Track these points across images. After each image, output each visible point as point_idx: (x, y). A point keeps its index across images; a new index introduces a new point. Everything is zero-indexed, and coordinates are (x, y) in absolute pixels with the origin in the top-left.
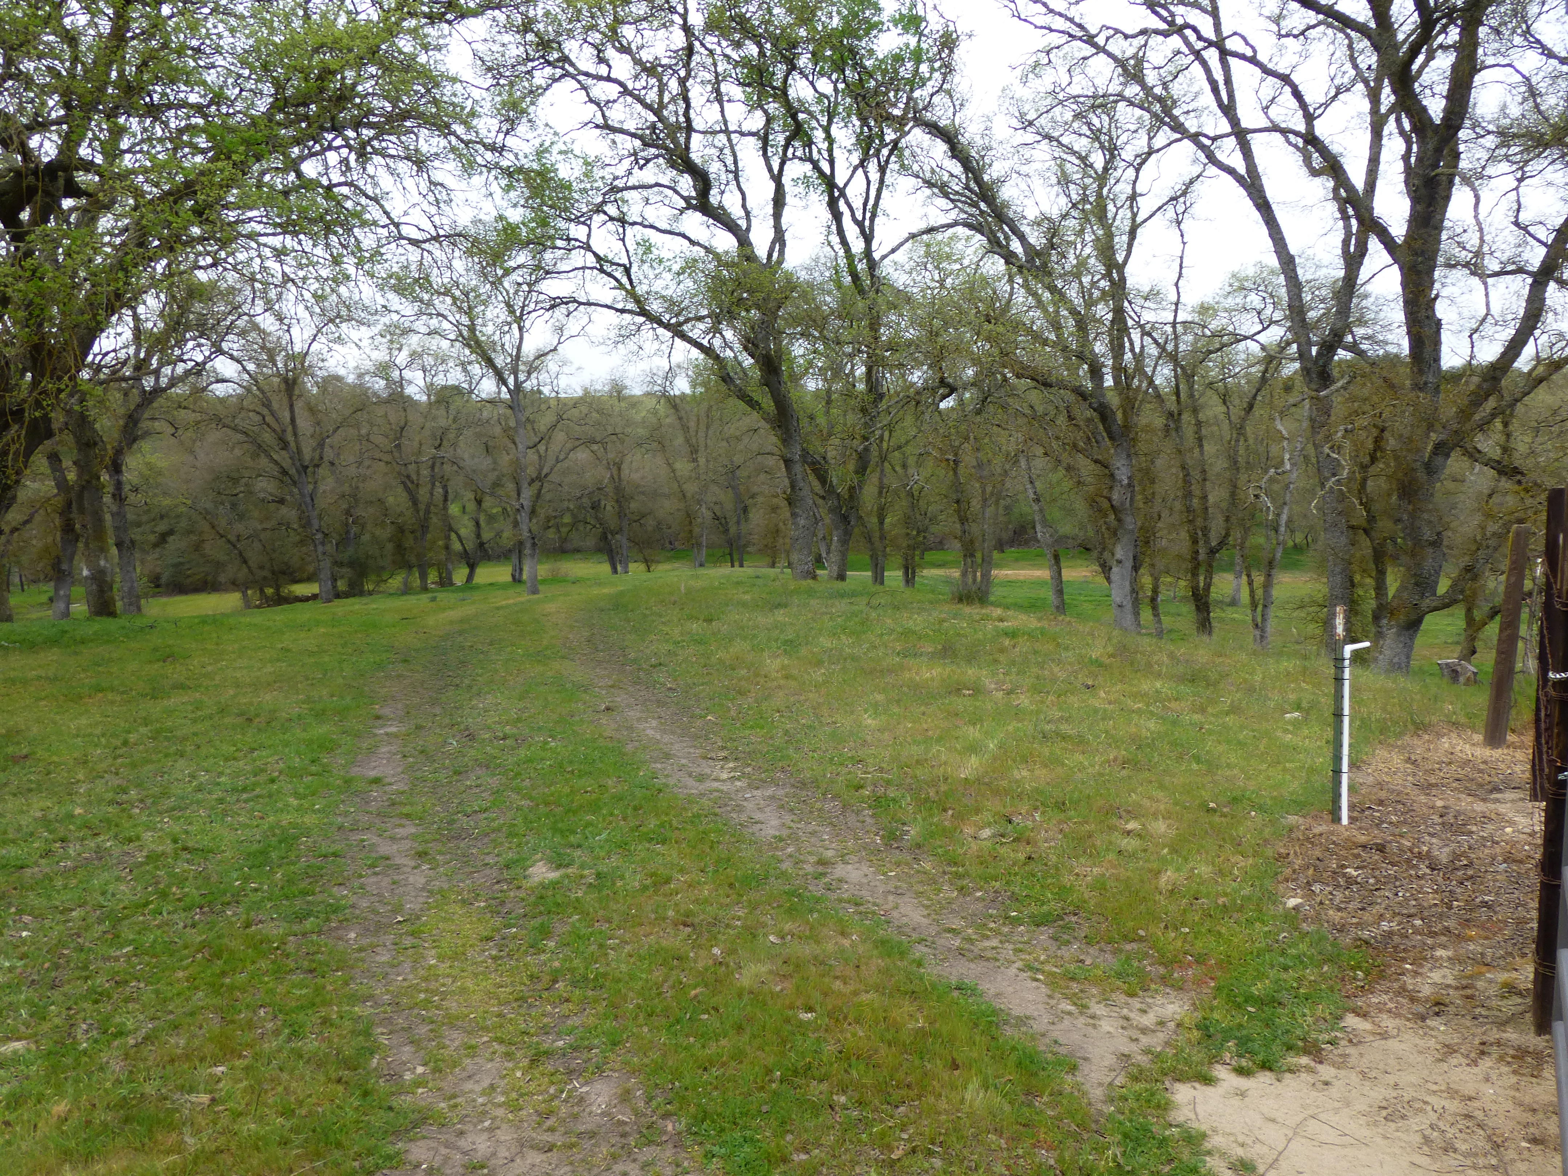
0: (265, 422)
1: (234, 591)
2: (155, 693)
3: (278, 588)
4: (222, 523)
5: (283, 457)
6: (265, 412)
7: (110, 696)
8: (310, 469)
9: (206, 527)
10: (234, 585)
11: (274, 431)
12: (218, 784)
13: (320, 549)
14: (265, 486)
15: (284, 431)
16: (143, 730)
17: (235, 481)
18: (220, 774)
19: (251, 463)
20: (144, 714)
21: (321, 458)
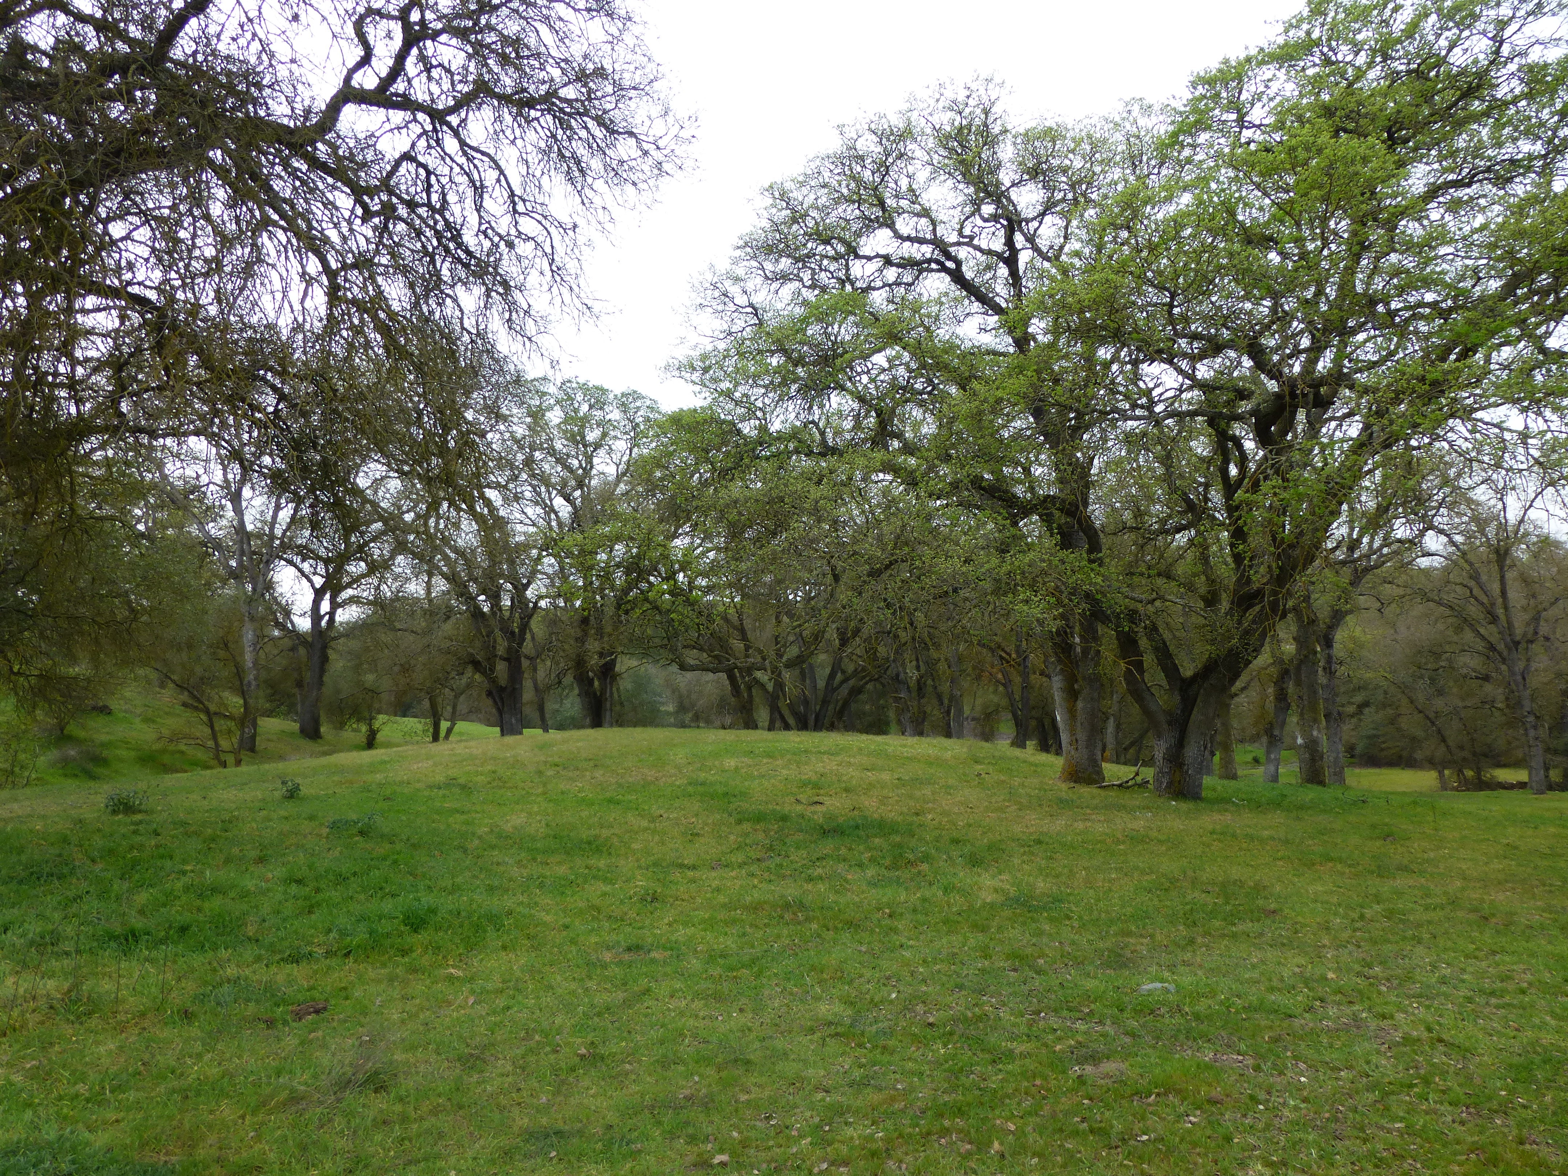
0: (1472, 595)
1: (1430, 769)
2: (1382, 871)
3: (1478, 771)
4: (1420, 697)
5: (1490, 631)
6: (1472, 583)
7: (1339, 867)
8: (1523, 645)
9: (1405, 701)
10: (1431, 763)
11: (1482, 604)
12: (1463, 981)
13: (1532, 733)
14: (1470, 662)
15: (1493, 604)
16: (1376, 907)
17: (1437, 656)
18: (1463, 970)
19: (1455, 638)
20: (1374, 891)
21: (1536, 633)
